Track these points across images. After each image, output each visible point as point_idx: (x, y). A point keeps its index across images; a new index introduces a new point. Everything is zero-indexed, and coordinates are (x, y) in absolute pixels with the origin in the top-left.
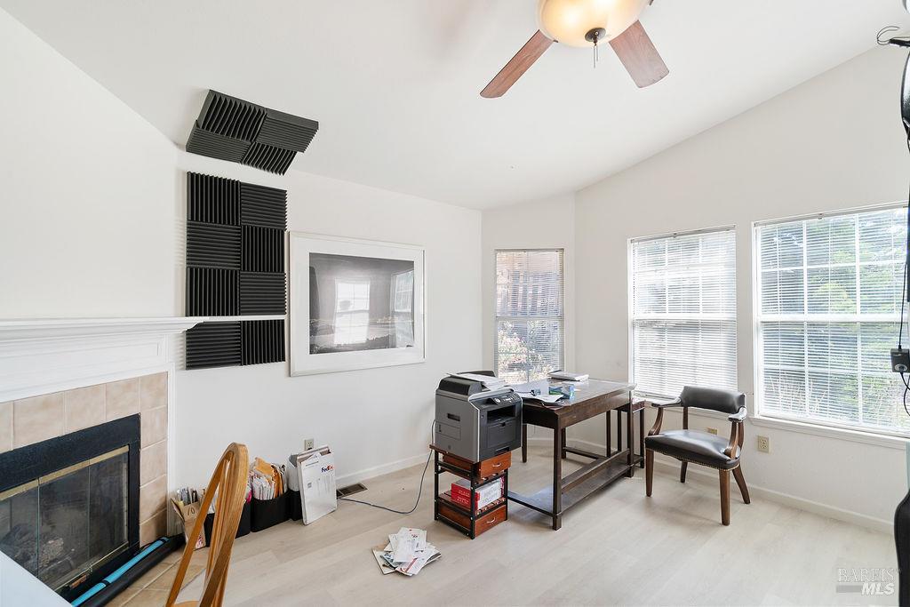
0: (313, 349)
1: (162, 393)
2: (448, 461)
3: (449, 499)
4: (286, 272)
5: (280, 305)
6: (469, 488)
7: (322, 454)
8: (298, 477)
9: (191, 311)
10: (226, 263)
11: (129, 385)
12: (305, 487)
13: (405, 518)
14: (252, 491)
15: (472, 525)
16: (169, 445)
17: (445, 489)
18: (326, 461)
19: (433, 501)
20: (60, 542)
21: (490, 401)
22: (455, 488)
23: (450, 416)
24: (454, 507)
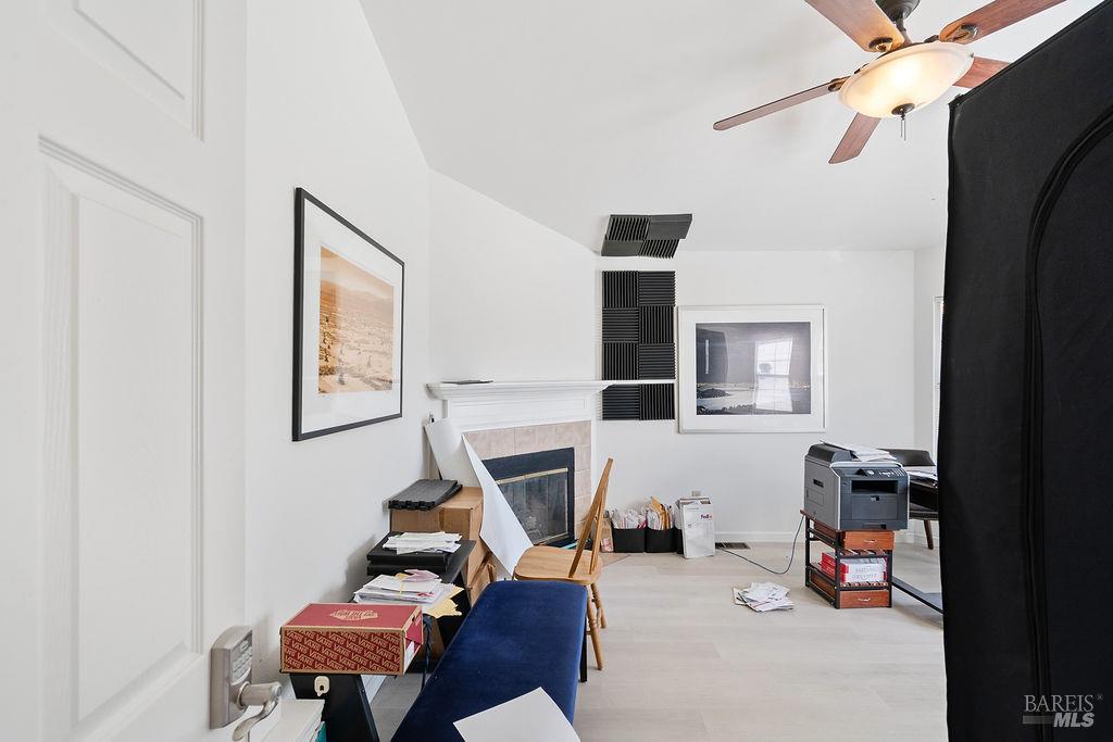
0: (701, 410)
1: (587, 435)
2: (818, 531)
3: (820, 568)
4: (675, 342)
5: (670, 372)
6: (834, 557)
7: (703, 503)
8: (681, 517)
9: (605, 377)
10: (627, 339)
11: (568, 426)
12: (686, 527)
13: (776, 577)
14: (646, 522)
15: (836, 596)
16: (592, 476)
17: (816, 558)
18: (705, 510)
19: (804, 567)
20: (535, 519)
21: (861, 472)
22: (825, 557)
23: (815, 482)
24: (824, 575)
